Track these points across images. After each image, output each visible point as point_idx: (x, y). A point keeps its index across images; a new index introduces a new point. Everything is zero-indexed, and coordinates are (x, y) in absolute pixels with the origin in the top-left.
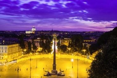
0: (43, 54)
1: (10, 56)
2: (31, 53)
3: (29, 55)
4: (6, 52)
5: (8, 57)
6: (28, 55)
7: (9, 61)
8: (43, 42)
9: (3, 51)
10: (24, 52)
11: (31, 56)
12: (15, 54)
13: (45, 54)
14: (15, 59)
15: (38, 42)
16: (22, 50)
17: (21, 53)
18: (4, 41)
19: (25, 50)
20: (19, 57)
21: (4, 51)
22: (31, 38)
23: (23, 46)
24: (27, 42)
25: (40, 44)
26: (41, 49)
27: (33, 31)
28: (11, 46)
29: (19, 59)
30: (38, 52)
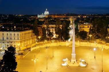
0: (59, 41)
1: (23, 44)
2: (46, 41)
3: (44, 42)
4: (18, 39)
5: (21, 45)
6: (42, 42)
7: (22, 50)
8: (59, 27)
9: (14, 38)
10: (38, 39)
11: (46, 44)
12: (28, 42)
13: (61, 41)
14: (28, 47)
15: (53, 28)
16: (36, 36)
17: (35, 40)
18: (15, 27)
19: (40, 37)
20: (33, 45)
21: (16, 38)
22: (44, 23)
23: (36, 33)
24: (41, 28)
25: (55, 30)
26: (57, 36)
27: (46, 15)
28: (23, 32)
29: (33, 47)
30: (54, 39)
